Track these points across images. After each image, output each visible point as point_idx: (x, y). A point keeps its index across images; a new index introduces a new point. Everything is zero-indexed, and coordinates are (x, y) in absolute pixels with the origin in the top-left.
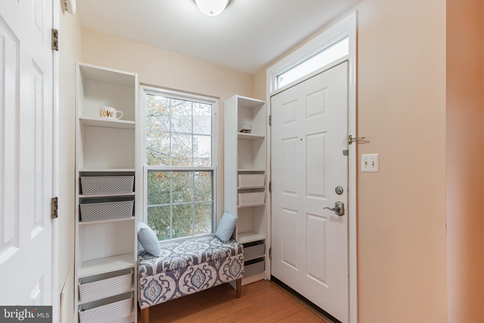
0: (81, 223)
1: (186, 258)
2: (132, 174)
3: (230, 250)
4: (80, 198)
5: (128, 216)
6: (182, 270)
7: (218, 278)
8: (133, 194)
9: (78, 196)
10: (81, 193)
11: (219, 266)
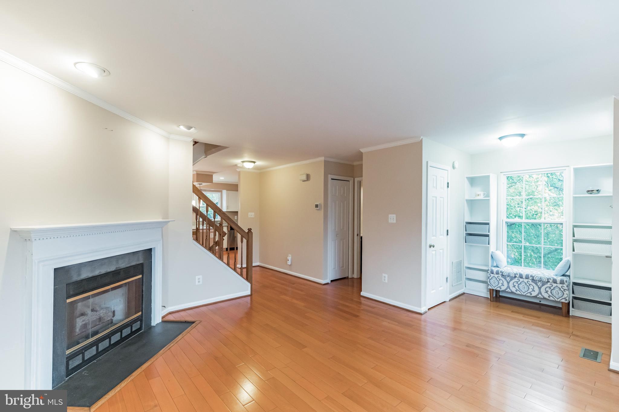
0: (466, 244)
1: (514, 272)
2: (488, 224)
3: (552, 278)
4: (466, 233)
5: (486, 244)
6: (512, 278)
7: (540, 293)
8: (488, 233)
9: (465, 232)
10: (466, 231)
11: (541, 285)
